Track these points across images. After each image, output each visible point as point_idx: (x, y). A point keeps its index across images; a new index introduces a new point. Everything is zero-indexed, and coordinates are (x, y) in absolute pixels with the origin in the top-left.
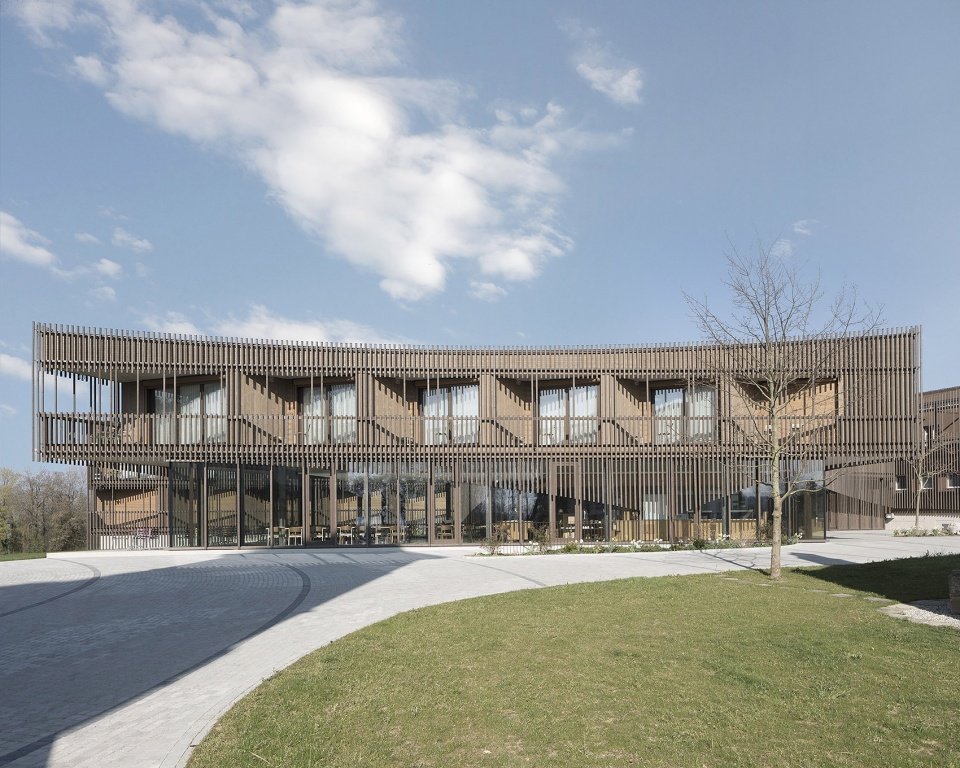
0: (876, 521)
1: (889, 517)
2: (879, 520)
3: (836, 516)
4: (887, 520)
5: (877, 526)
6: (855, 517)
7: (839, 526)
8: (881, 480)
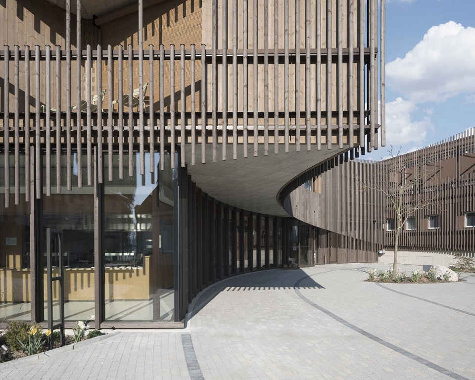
0: (371, 255)
1: (381, 252)
2: (373, 254)
3: (337, 251)
4: (380, 255)
5: (371, 259)
6: (353, 252)
7: (338, 260)
8: (374, 222)
